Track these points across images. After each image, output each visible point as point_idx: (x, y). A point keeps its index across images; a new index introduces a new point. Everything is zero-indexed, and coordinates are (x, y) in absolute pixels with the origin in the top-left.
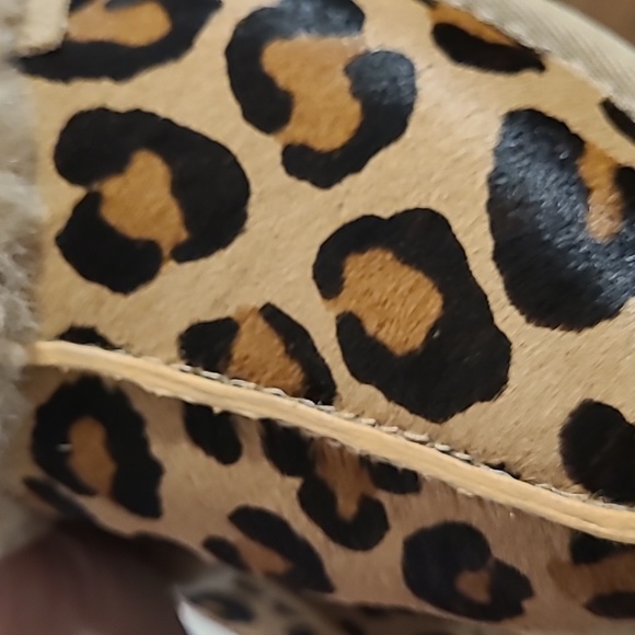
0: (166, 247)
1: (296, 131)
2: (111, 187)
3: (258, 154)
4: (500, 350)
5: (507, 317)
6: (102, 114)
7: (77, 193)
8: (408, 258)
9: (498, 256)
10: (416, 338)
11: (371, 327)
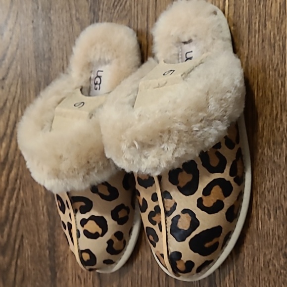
0: (179, 185)
1: (204, 198)
2: (184, 172)
3: (199, 193)
4: (183, 240)
5: (188, 239)
6: (196, 165)
7: (181, 167)
8: (191, 222)
9: (196, 235)
10: (180, 227)
11: (179, 220)
